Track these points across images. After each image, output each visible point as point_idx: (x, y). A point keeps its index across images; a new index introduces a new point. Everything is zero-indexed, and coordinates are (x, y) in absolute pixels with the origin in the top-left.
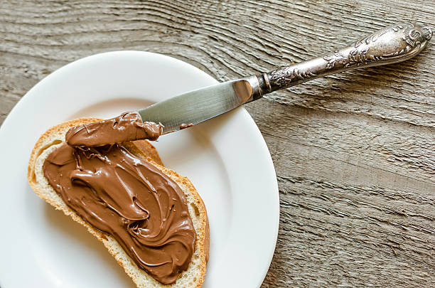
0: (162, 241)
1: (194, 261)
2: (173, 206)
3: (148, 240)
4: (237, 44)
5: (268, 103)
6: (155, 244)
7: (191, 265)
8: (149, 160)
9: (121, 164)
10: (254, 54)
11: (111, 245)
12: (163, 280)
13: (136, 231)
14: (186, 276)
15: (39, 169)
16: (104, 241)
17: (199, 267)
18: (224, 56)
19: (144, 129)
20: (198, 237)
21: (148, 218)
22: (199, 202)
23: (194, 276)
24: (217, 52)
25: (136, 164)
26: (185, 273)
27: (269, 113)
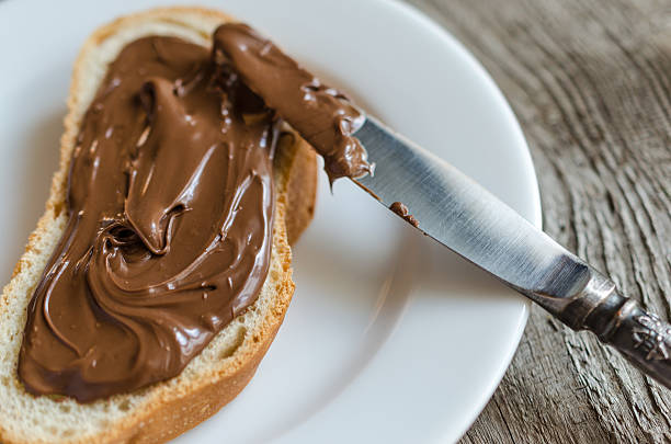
0: (117, 308)
1: (114, 406)
2: (213, 288)
3: (105, 279)
4: (638, 249)
5: (569, 379)
6: (102, 298)
7: (99, 406)
8: (282, 200)
9: (238, 148)
10: (647, 290)
11: (50, 230)
12: (27, 367)
13: (110, 246)
14: (66, 410)
15: (130, 34)
16: (50, 213)
17: (105, 424)
18: (595, 242)
19: (340, 141)
20: (174, 381)
21: (154, 256)
22: (256, 340)
23: (78, 427)
24: (592, 225)
25: (255, 173)
26: (72, 404)
27: (552, 393)
